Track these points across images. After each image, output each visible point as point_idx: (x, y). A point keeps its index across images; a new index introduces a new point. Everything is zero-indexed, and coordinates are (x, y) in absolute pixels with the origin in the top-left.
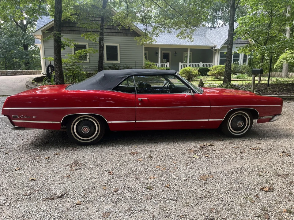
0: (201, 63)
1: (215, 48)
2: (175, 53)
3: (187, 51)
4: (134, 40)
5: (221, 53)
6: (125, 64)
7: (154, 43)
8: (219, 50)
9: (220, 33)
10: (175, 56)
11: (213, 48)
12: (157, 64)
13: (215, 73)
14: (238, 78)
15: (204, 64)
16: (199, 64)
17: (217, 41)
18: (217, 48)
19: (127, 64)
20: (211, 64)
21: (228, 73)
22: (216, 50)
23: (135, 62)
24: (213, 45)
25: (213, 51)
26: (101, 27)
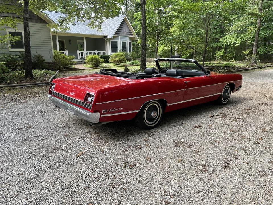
0: (96, 51)
1: (107, 38)
2: (70, 41)
3: (83, 40)
4: (47, 27)
5: (112, 42)
6: (36, 52)
7: (67, 31)
8: (110, 39)
9: (108, 24)
10: (70, 44)
11: (105, 37)
12: (64, 52)
13: (117, 60)
14: (133, 63)
15: (98, 52)
16: (94, 52)
17: (107, 31)
18: (109, 37)
19: (38, 52)
20: (104, 52)
21: (144, 60)
22: (107, 39)
23: (48, 50)
24: (105, 35)
25: (105, 40)
26: (26, 12)
